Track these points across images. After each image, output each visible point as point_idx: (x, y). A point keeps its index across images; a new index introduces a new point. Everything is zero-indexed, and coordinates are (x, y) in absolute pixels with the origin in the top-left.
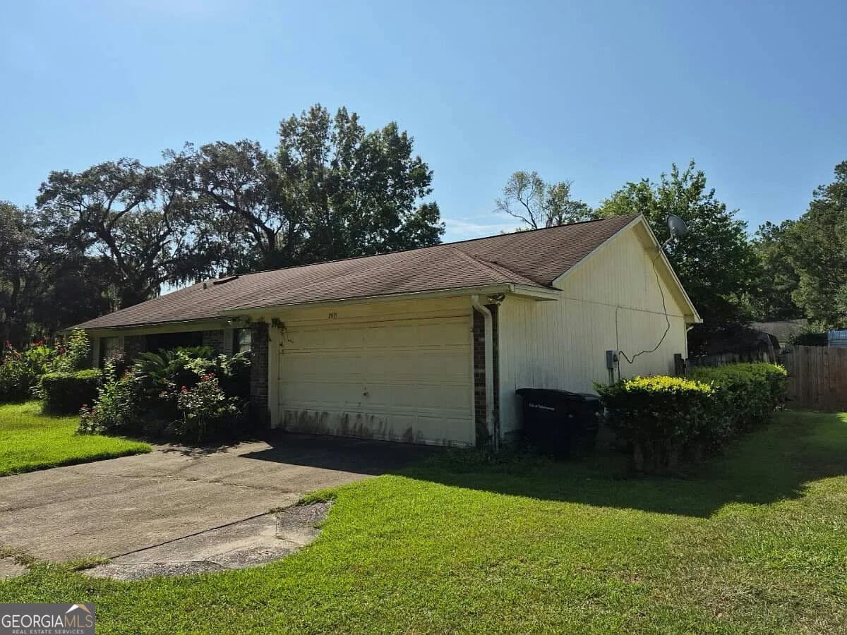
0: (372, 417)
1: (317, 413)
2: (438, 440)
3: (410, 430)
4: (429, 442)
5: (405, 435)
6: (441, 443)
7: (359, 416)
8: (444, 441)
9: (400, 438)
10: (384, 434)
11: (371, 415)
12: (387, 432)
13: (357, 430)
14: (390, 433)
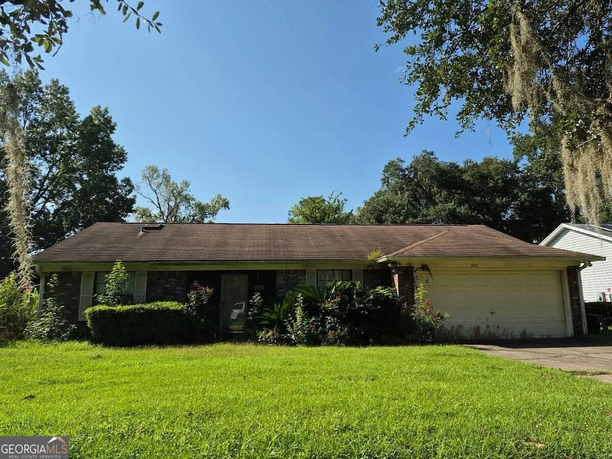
0: (498, 326)
1: (453, 327)
2: (543, 335)
3: (525, 332)
4: (537, 337)
5: (521, 335)
6: (545, 337)
7: (488, 326)
8: (547, 335)
9: (518, 337)
10: (507, 335)
11: (496, 325)
12: (509, 335)
13: (487, 334)
14: (511, 335)
